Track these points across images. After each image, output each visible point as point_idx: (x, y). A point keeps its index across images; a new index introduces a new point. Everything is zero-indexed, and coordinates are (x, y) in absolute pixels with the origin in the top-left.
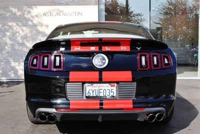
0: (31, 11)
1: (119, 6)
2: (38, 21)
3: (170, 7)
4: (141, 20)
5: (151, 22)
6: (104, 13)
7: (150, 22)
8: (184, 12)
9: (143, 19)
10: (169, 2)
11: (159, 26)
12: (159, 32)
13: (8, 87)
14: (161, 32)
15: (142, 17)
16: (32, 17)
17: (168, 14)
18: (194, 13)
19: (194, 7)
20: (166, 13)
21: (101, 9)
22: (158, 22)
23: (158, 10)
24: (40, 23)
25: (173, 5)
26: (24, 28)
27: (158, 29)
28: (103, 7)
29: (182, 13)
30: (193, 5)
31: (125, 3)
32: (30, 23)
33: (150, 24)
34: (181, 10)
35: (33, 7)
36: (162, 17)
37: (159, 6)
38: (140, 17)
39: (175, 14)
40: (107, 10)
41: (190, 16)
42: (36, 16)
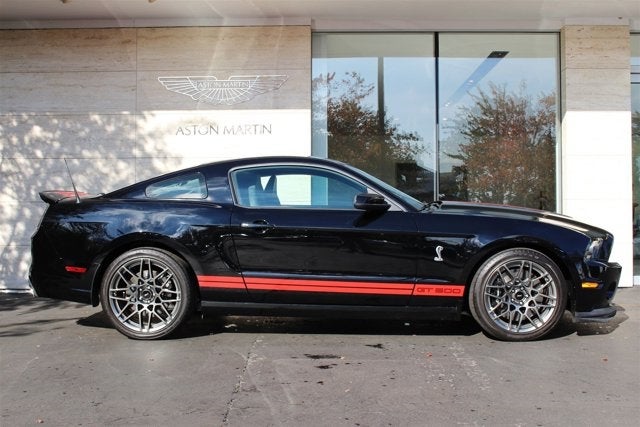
0: (140, 122)
1: (361, 114)
2: (155, 148)
3: (484, 117)
4: (417, 150)
5: (441, 154)
6: (325, 132)
7: (438, 156)
8: (520, 129)
9: (420, 147)
10: (483, 108)
11: (459, 163)
12: (460, 178)
13: (78, 307)
14: (465, 178)
15: (419, 144)
16: (142, 137)
17: (483, 134)
18: (542, 132)
19: (543, 117)
20: (476, 133)
21: (317, 122)
22: (457, 154)
23: (454, 125)
24: (160, 151)
25: (491, 114)
26: (122, 165)
27: (458, 170)
28: (323, 117)
29: (514, 132)
30: (540, 112)
31: (375, 109)
32: (136, 152)
33: (438, 160)
34: (512, 126)
35: (145, 113)
36: (467, 142)
37: (458, 115)
38: (412, 143)
39: (497, 134)
40: (332, 125)
41: (534, 139)
42: (151, 135)
